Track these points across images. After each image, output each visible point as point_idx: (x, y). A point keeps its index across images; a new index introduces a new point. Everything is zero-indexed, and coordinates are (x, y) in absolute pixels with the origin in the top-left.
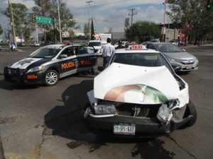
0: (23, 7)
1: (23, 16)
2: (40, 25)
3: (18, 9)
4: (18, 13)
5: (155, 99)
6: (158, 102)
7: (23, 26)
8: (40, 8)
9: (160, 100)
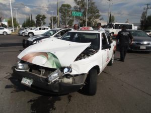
0: (68, 6)
1: (68, 12)
2: (77, 17)
3: (66, 8)
4: (66, 10)
5: (53, 65)
6: (55, 67)
7: (68, 18)
8: (79, 6)
9: (57, 66)
